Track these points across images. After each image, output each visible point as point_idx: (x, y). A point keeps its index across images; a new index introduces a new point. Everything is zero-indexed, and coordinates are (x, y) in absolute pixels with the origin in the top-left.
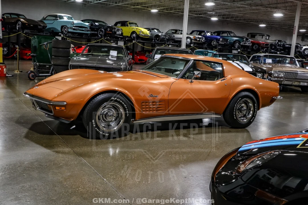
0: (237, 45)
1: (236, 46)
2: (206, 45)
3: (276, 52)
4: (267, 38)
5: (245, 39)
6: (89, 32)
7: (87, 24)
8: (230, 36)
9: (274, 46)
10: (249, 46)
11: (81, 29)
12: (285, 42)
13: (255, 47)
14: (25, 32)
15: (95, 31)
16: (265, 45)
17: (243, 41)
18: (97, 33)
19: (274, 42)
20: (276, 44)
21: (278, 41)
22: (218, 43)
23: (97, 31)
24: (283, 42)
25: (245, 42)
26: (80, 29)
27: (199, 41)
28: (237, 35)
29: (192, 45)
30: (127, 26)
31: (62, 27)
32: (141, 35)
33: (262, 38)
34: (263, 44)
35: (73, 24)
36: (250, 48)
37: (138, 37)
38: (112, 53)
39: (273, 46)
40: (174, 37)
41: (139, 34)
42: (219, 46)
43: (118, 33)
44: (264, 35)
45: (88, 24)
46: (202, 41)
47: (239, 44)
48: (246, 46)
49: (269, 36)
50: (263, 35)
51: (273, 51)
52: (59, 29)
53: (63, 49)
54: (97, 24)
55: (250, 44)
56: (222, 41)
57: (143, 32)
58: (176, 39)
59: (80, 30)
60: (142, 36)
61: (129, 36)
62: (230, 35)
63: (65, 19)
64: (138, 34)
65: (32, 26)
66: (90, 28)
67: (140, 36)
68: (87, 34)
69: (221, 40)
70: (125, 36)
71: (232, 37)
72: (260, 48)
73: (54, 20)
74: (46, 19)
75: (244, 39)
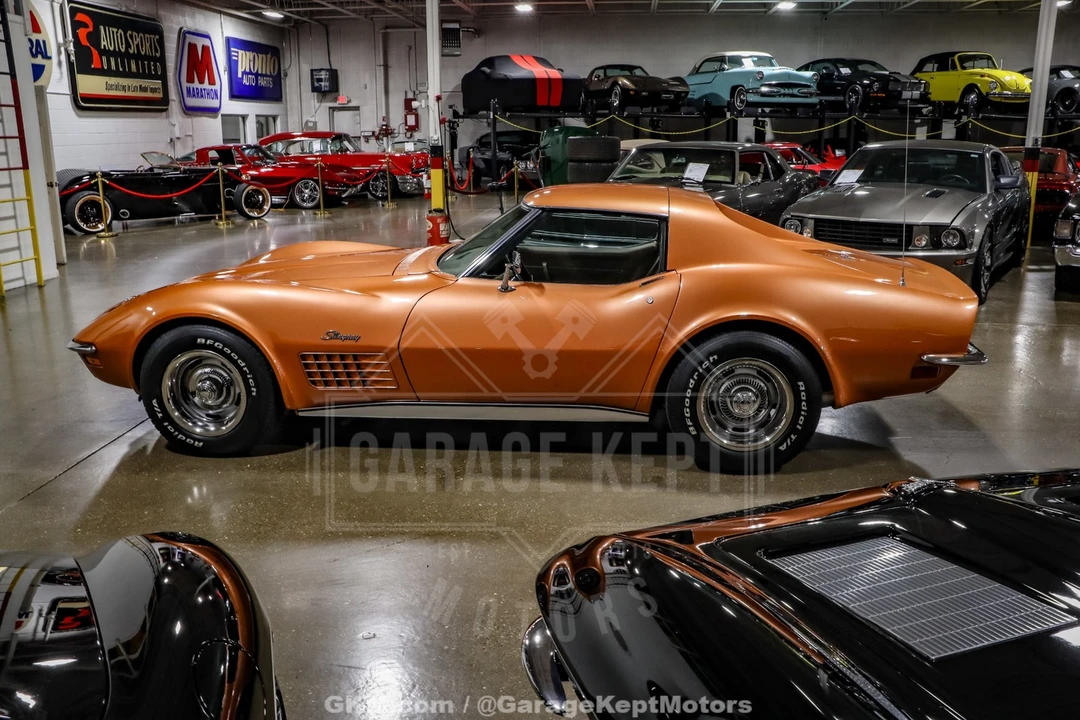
6: (814, 100)
7: (808, 74)
11: (787, 91)
14: (626, 113)
15: (837, 93)
18: (842, 98)
23: (843, 92)
26: (782, 91)
30: (954, 67)
31: (734, 89)
32: (995, 94)
35: (761, 78)
37: (984, 101)
38: (690, 171)
41: (988, 94)
43: (906, 94)
45: (812, 73)
52: (726, 97)
53: (595, 164)
54: (845, 71)
57: (1003, 86)
59: (785, 95)
60: (998, 100)
61: (957, 99)
63: (748, 65)
64: (984, 92)
65: (644, 96)
66: (819, 87)
67: (991, 98)
68: (812, 106)
70: (940, 102)
73: (716, 71)
74: (702, 70)
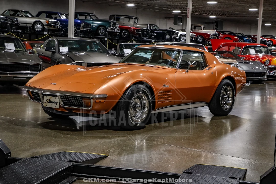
0: (102, 31)
1: (101, 33)
2: (62, 32)
3: (148, 39)
4: (136, 22)
5: (112, 24)
8: (91, 19)
9: (147, 32)
10: (118, 32)
12: (157, 26)
13: (124, 34)
16: (136, 31)
17: (110, 26)
19: (145, 27)
20: (149, 30)
21: (150, 25)
22: (79, 29)
24: (154, 26)
25: (112, 27)
27: (54, 26)
28: (100, 18)
29: (45, 33)
33: (129, 22)
34: (133, 29)
36: (118, 35)
39: (145, 32)
40: (18, 21)
42: (81, 34)
44: (132, 18)
46: (57, 26)
47: (104, 30)
48: (114, 32)
49: (138, 19)
50: (129, 18)
51: (145, 38)
55: (119, 29)
56: (84, 27)
58: (21, 25)
62: (91, 17)
69: (82, 25)
71: (93, 20)
72: (131, 36)
75: (110, 23)
